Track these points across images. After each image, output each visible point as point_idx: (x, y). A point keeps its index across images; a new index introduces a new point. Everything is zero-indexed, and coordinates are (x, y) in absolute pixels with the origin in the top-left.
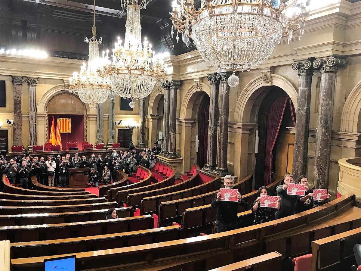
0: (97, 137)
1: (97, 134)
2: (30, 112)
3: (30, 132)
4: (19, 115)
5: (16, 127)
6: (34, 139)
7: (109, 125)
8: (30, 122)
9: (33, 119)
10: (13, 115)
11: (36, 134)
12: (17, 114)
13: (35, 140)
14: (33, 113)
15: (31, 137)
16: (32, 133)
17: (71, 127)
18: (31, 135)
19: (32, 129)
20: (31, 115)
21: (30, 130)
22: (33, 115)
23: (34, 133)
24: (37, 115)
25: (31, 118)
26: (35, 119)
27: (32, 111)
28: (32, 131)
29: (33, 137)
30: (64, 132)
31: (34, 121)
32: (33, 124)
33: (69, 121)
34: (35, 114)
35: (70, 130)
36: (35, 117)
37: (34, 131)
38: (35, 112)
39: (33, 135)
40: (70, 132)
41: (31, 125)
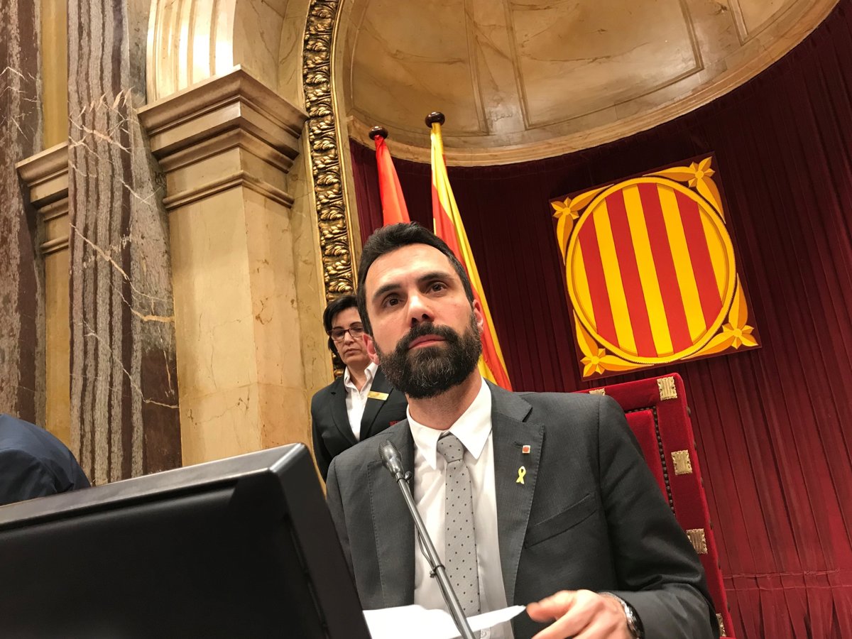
2: (77, 125)
3: (78, 373)
8: (79, 232)
11: (135, 385)
14: (101, 121)
15: (89, 448)
16: (96, 380)
17: (737, 271)
18: (88, 417)
19: (96, 330)
20: (87, 152)
21: (81, 347)
22: (102, 136)
23: (111, 384)
24: (150, 134)
25: (87, 180)
26: (117, 185)
27: (92, 105)
28: (96, 349)
29: (110, 432)
30: (656, 355)
31: (111, 218)
32: (98, 257)
33: (694, 189)
34: (120, 119)
35: (735, 306)
36: (118, 163)
37: (111, 346)
38: (115, 96)
39: (110, 406)
40: (750, 343)
41: (84, 271)
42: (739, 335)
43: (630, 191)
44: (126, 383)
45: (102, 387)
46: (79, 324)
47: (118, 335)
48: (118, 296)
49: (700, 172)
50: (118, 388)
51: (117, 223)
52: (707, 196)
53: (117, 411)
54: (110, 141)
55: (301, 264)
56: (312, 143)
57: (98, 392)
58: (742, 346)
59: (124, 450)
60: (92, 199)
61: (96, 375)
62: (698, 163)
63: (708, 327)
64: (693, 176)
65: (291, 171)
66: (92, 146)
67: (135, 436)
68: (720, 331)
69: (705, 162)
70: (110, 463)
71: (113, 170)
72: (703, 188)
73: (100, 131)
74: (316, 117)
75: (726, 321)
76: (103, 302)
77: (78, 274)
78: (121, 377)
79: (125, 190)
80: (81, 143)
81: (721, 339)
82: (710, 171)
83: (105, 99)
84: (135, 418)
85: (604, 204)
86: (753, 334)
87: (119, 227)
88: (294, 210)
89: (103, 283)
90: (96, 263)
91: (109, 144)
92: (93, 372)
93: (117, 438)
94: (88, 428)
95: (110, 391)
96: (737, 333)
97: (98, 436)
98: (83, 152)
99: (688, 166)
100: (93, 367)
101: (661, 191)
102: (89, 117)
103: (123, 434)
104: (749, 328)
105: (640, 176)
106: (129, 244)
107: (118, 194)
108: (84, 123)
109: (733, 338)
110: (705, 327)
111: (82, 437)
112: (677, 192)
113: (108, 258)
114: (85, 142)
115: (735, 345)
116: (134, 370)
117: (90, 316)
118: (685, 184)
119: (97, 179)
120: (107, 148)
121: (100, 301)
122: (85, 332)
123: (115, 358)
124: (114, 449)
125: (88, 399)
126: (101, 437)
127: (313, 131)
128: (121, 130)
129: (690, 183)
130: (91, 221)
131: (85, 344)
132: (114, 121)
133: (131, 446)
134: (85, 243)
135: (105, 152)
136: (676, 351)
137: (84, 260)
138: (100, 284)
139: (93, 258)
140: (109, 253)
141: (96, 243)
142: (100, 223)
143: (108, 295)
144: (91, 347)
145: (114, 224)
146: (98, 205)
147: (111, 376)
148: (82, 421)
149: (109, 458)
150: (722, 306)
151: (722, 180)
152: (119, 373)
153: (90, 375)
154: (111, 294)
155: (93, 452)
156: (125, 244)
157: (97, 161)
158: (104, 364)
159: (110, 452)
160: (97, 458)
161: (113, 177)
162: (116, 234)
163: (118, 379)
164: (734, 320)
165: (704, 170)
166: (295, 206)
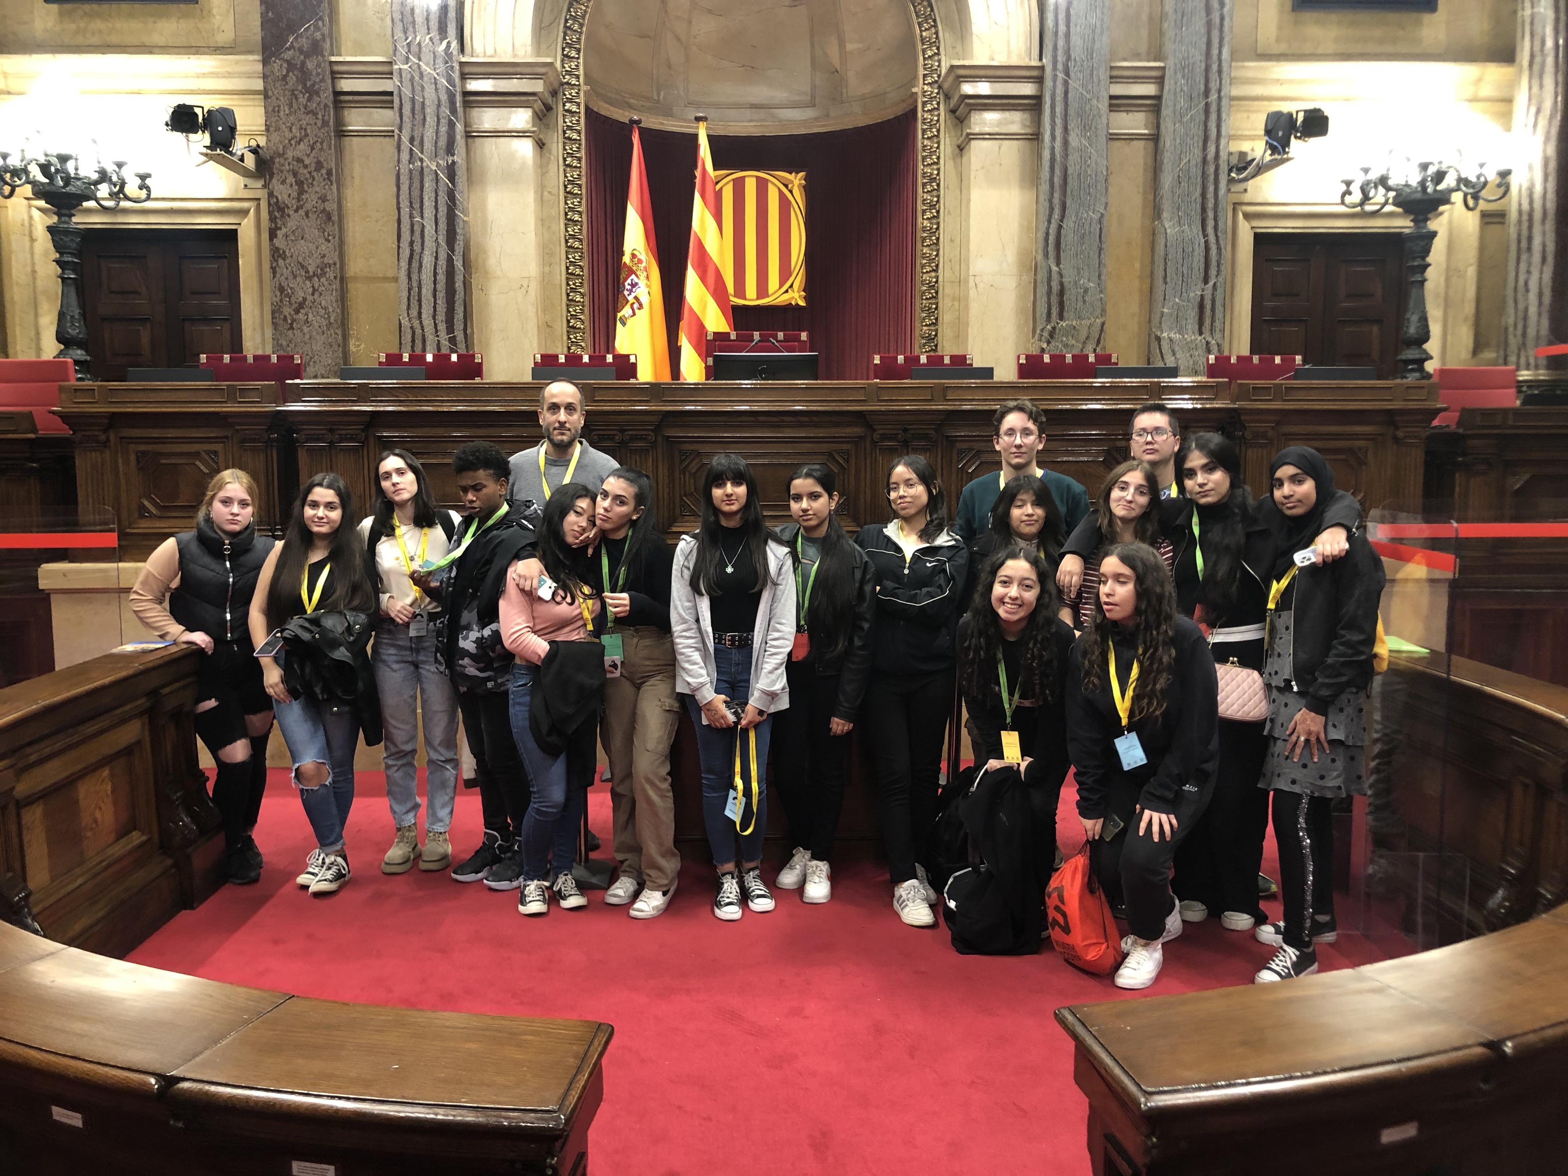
0: (1042, 309)
1: (1042, 276)
2: (402, 51)
3: (405, 245)
4: (304, 75)
5: (284, 192)
6: (441, 316)
7: (1167, 180)
8: (405, 140)
9: (431, 120)
10: (259, 85)
11: (458, 263)
12: (291, 66)
13: (450, 329)
14: (427, 56)
15: (417, 298)
16: (422, 253)
17: (805, 254)
18: (415, 277)
19: (422, 217)
20: (413, 77)
21: (409, 227)
22: (429, 70)
23: (436, 258)
24: (464, 77)
25: (413, 100)
26: (442, 115)
27: (418, 39)
28: (422, 232)
29: (435, 290)
30: (745, 299)
31: (437, 137)
32: (425, 164)
33: (791, 192)
34: (447, 62)
35: (798, 279)
36: (444, 97)
37: (436, 231)
38: (441, 40)
39: (435, 274)
40: (802, 303)
41: (410, 171)
42: (796, 297)
43: (751, 179)
44: (450, 261)
45: (428, 260)
46: (405, 210)
47: (443, 226)
48: (443, 198)
49: (797, 180)
50: (442, 262)
51: (443, 142)
52: (798, 199)
53: (442, 277)
54: (436, 76)
55: (546, 193)
56: (564, 105)
57: (424, 262)
58: (797, 304)
59: (448, 303)
60: (419, 117)
61: (423, 249)
62: (797, 173)
63: (781, 286)
64: (792, 182)
65: (544, 120)
66: (418, 74)
67: (457, 297)
68: (787, 291)
69: (802, 174)
70: (435, 310)
71: (439, 101)
72: (796, 192)
73: (427, 64)
74: (568, 83)
75: (791, 286)
76: (429, 199)
77: (404, 171)
78: (446, 256)
79: (450, 121)
80: (406, 67)
81: (786, 297)
82: (803, 182)
83: (431, 39)
84: (457, 285)
85: (731, 184)
86: (805, 298)
87: (444, 147)
88: (545, 151)
89: (428, 185)
90: (422, 168)
91: (435, 78)
92: (420, 246)
93: (441, 295)
94: (415, 284)
95: (436, 264)
96: (796, 295)
97: (424, 291)
98: (409, 76)
99: (791, 173)
100: (420, 243)
101: (770, 186)
102: (414, 48)
103: (447, 293)
104: (803, 293)
105: (759, 171)
106: (454, 163)
107: (444, 121)
108: (409, 51)
109: (793, 298)
110: (778, 287)
111: (410, 290)
112: (779, 189)
113: (434, 168)
114: (410, 67)
115: (793, 303)
116: (456, 253)
117: (417, 206)
118: (786, 186)
119: (423, 103)
120: (433, 81)
121: (426, 198)
122: (411, 216)
123: (440, 241)
124: (439, 302)
125: (415, 265)
126: (427, 292)
127: (565, 95)
128: (447, 72)
129: (790, 186)
130: (417, 134)
131: (412, 225)
132: (440, 61)
133: (454, 302)
134: (411, 150)
135: (431, 83)
136: (758, 298)
137: (410, 163)
138: (427, 185)
139: (419, 164)
140: (435, 164)
141: (422, 153)
142: (425, 139)
143: (433, 195)
144: (417, 228)
145: (440, 144)
146: (424, 124)
147: (437, 252)
148: (410, 279)
149: (435, 307)
150: (791, 276)
151: (809, 190)
152: (443, 252)
153: (417, 248)
154: (437, 195)
155: (420, 301)
156: (450, 162)
157: (423, 87)
158: (429, 243)
159: (435, 303)
160: (424, 306)
161: (439, 106)
162: (442, 152)
163: (443, 256)
164: (796, 286)
165: (800, 180)
166: (545, 147)
